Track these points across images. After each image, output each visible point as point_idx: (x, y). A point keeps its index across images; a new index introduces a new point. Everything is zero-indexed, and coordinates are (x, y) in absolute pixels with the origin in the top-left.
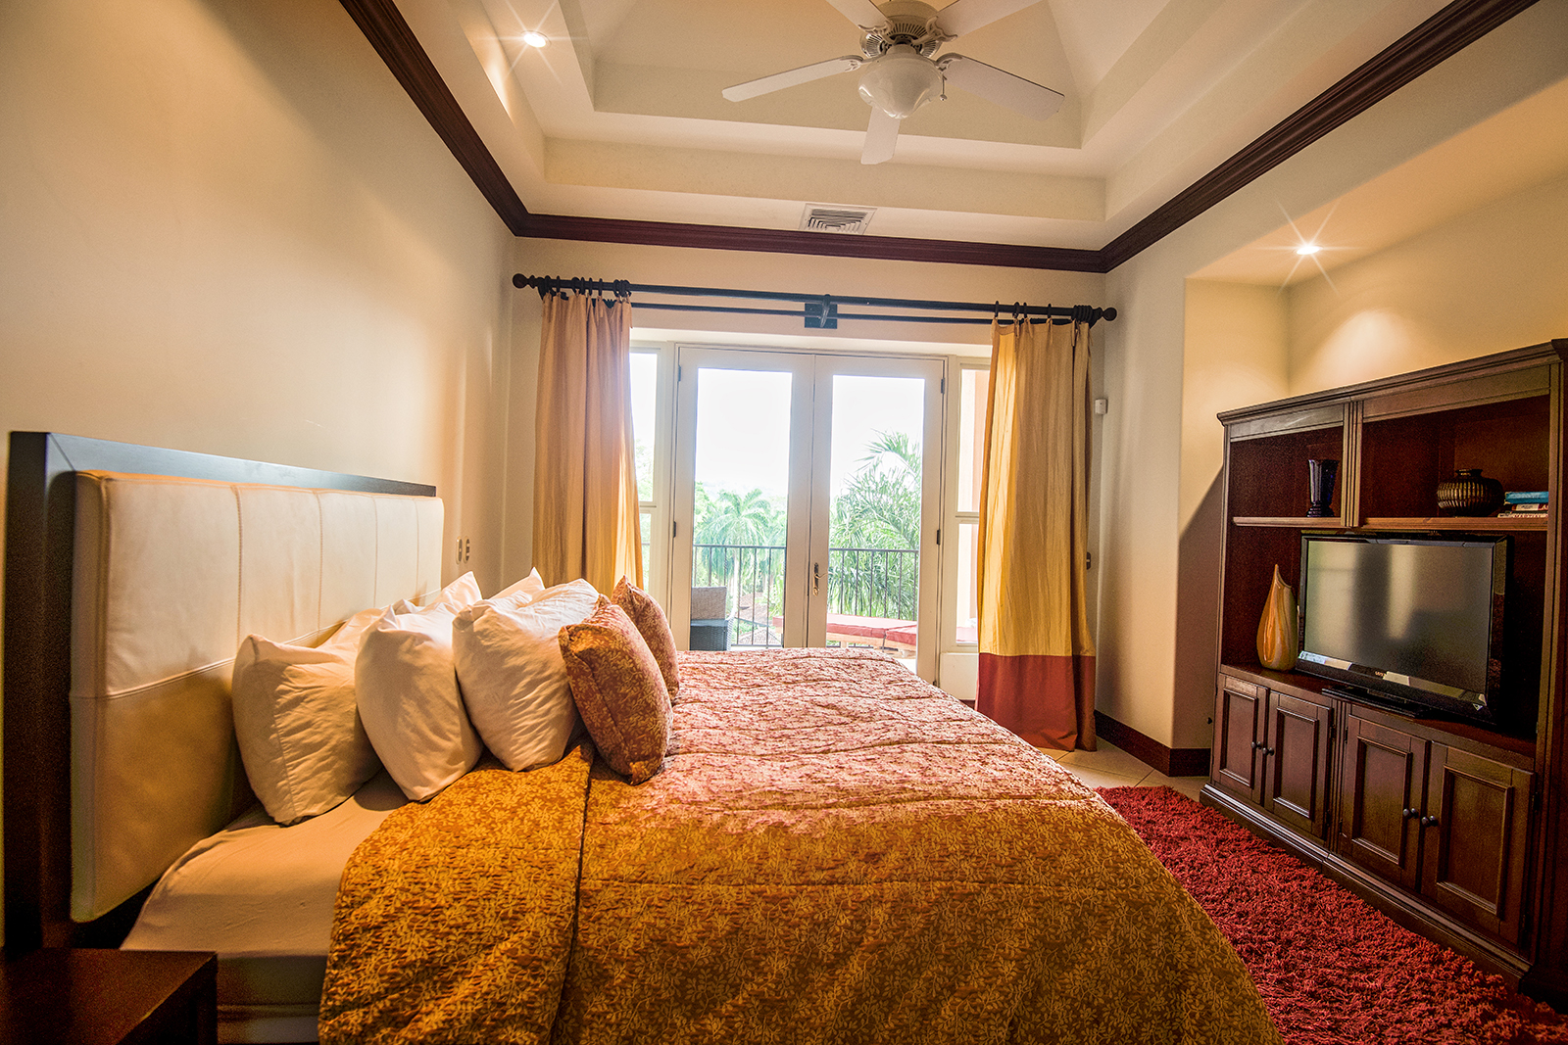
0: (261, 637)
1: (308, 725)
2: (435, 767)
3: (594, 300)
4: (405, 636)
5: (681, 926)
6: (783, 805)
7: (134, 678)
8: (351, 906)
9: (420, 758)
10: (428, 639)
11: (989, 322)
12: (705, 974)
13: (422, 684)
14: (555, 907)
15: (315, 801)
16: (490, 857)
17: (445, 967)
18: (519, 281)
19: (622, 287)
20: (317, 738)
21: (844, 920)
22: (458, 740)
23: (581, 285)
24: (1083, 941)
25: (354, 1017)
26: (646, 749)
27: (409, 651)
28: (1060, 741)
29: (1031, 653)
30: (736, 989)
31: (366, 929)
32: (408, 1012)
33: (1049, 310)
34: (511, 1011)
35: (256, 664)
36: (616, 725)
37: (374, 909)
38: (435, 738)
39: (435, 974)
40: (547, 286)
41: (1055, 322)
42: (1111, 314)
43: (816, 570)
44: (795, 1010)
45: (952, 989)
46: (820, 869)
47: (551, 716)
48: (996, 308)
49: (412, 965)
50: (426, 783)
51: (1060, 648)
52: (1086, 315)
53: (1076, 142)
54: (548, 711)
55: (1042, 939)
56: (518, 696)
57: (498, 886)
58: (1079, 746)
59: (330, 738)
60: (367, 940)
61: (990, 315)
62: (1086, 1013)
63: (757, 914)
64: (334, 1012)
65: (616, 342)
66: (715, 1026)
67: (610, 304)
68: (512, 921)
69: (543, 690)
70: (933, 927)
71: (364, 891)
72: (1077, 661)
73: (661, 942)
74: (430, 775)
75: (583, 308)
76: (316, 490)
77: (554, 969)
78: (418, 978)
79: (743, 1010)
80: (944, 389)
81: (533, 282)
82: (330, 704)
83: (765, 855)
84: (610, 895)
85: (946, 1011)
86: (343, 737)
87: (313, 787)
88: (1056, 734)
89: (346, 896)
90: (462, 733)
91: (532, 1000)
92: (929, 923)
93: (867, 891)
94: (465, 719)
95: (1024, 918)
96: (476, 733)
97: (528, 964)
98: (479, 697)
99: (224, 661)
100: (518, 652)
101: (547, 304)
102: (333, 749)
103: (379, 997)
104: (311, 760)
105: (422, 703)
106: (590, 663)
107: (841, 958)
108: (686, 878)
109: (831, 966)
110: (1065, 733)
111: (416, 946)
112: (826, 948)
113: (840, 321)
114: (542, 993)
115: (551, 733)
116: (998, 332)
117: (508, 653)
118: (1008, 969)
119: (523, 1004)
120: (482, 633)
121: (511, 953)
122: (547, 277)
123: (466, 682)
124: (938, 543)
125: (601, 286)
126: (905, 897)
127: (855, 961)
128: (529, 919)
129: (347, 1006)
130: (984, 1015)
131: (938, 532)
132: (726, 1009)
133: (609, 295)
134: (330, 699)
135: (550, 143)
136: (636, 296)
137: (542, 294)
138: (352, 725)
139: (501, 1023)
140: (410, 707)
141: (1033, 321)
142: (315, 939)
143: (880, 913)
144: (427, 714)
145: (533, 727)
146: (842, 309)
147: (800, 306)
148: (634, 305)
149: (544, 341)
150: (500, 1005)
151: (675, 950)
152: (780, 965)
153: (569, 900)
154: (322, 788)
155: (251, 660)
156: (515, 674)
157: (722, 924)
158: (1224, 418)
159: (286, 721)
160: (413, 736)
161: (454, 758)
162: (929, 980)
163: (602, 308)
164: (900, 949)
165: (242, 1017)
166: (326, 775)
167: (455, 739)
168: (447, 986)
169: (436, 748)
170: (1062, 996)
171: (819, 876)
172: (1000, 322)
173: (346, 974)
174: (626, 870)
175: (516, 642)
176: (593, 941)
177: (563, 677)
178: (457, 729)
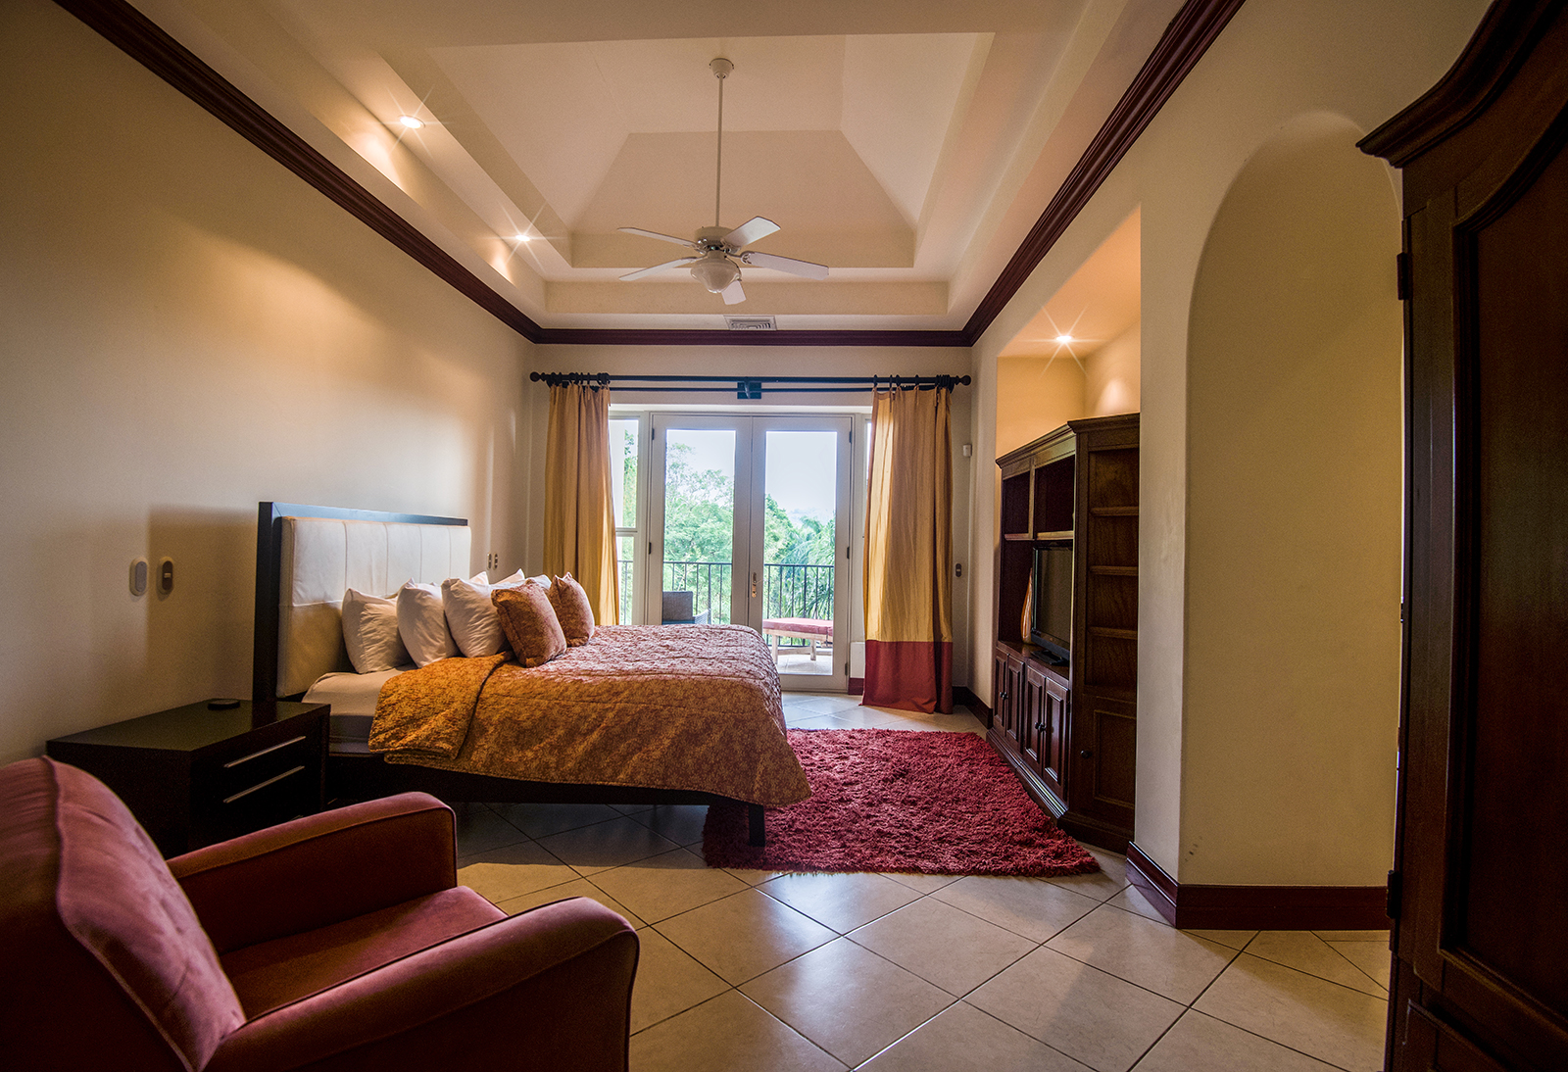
0: (355, 589)
1: (374, 631)
2: (430, 653)
3: (584, 387)
4: (419, 591)
5: (520, 713)
6: (588, 675)
7: (302, 601)
8: (385, 697)
9: (424, 649)
10: (430, 594)
11: (870, 389)
12: (527, 733)
13: (426, 614)
14: (466, 701)
15: (376, 665)
16: (443, 683)
17: (418, 720)
18: (535, 377)
19: (604, 378)
20: (378, 637)
21: (594, 716)
22: (443, 643)
23: (577, 378)
24: (709, 735)
25: (382, 737)
26: (535, 652)
27: (419, 598)
28: (924, 706)
29: (905, 640)
30: (541, 741)
31: (389, 705)
32: (403, 735)
33: (917, 380)
34: (442, 736)
35: (352, 601)
36: (520, 638)
37: (393, 699)
38: (432, 640)
39: (414, 721)
40: (555, 380)
41: (921, 388)
42: (967, 380)
43: (754, 579)
44: (565, 750)
45: (640, 749)
46: (588, 696)
47: (488, 634)
48: (876, 380)
49: (406, 718)
50: (426, 660)
51: (925, 635)
52: (946, 382)
53: (910, 264)
54: (487, 631)
55: (687, 732)
56: (472, 623)
57: (444, 692)
58: (937, 709)
59: (384, 638)
60: (390, 709)
61: (872, 385)
62: (705, 767)
63: (555, 711)
64: (375, 736)
65: (599, 416)
66: (530, 754)
67: (595, 389)
68: (448, 705)
69: (484, 621)
70: (635, 722)
71: (391, 692)
72: (937, 645)
73: (510, 718)
74: (428, 656)
75: (576, 395)
76: (386, 523)
77: (462, 723)
78: (408, 723)
79: (543, 748)
80: (851, 438)
81: (544, 377)
82: (385, 622)
83: (567, 689)
84: (492, 700)
85: (635, 758)
86: (390, 638)
87: (376, 659)
88: (921, 701)
89: (384, 694)
90: (445, 640)
91: (451, 733)
92: (633, 720)
93: (608, 706)
94: (447, 633)
95: (682, 721)
96: (454, 641)
97: (451, 720)
98: (453, 623)
99: (338, 600)
100: (473, 602)
101: (553, 392)
102: (386, 643)
103: (392, 729)
104: (375, 647)
105: (425, 623)
106: (506, 608)
107: (590, 731)
108: (528, 696)
109: (585, 735)
110: (926, 701)
111: (408, 711)
112: (584, 727)
113: (764, 394)
114: (456, 731)
115: (488, 642)
116: (877, 398)
117: (467, 602)
118: (667, 742)
119: (447, 734)
120: (455, 592)
121: (445, 716)
122: (553, 374)
123: (448, 616)
124: (848, 557)
125: (589, 378)
126: (624, 709)
127: (595, 733)
128: (455, 704)
129: (380, 733)
130: (651, 760)
131: (848, 549)
132: (536, 748)
133: (594, 383)
134: (385, 620)
135: (549, 286)
136: (613, 384)
137: (550, 385)
138: (395, 634)
139: (437, 740)
140: (419, 624)
141: (903, 389)
142: (370, 710)
143: (611, 715)
144: (427, 628)
145: (478, 638)
146: (765, 385)
147: (734, 385)
148: (611, 389)
149: (551, 418)
150: (438, 733)
151: (516, 722)
152: (560, 732)
153: (473, 699)
154: (380, 660)
155: (350, 600)
156: (472, 611)
157: (538, 714)
158: (1000, 462)
159: (365, 628)
160: (421, 638)
161: (440, 650)
162: (629, 744)
163: (590, 392)
164: (617, 729)
165: (339, 741)
166: (382, 655)
167: (441, 641)
168: (419, 726)
169: (432, 645)
170: (693, 756)
171: (588, 699)
172: (879, 389)
173: (380, 722)
174: (501, 691)
175: (472, 596)
176: (482, 717)
177: (497, 616)
178: (443, 637)
